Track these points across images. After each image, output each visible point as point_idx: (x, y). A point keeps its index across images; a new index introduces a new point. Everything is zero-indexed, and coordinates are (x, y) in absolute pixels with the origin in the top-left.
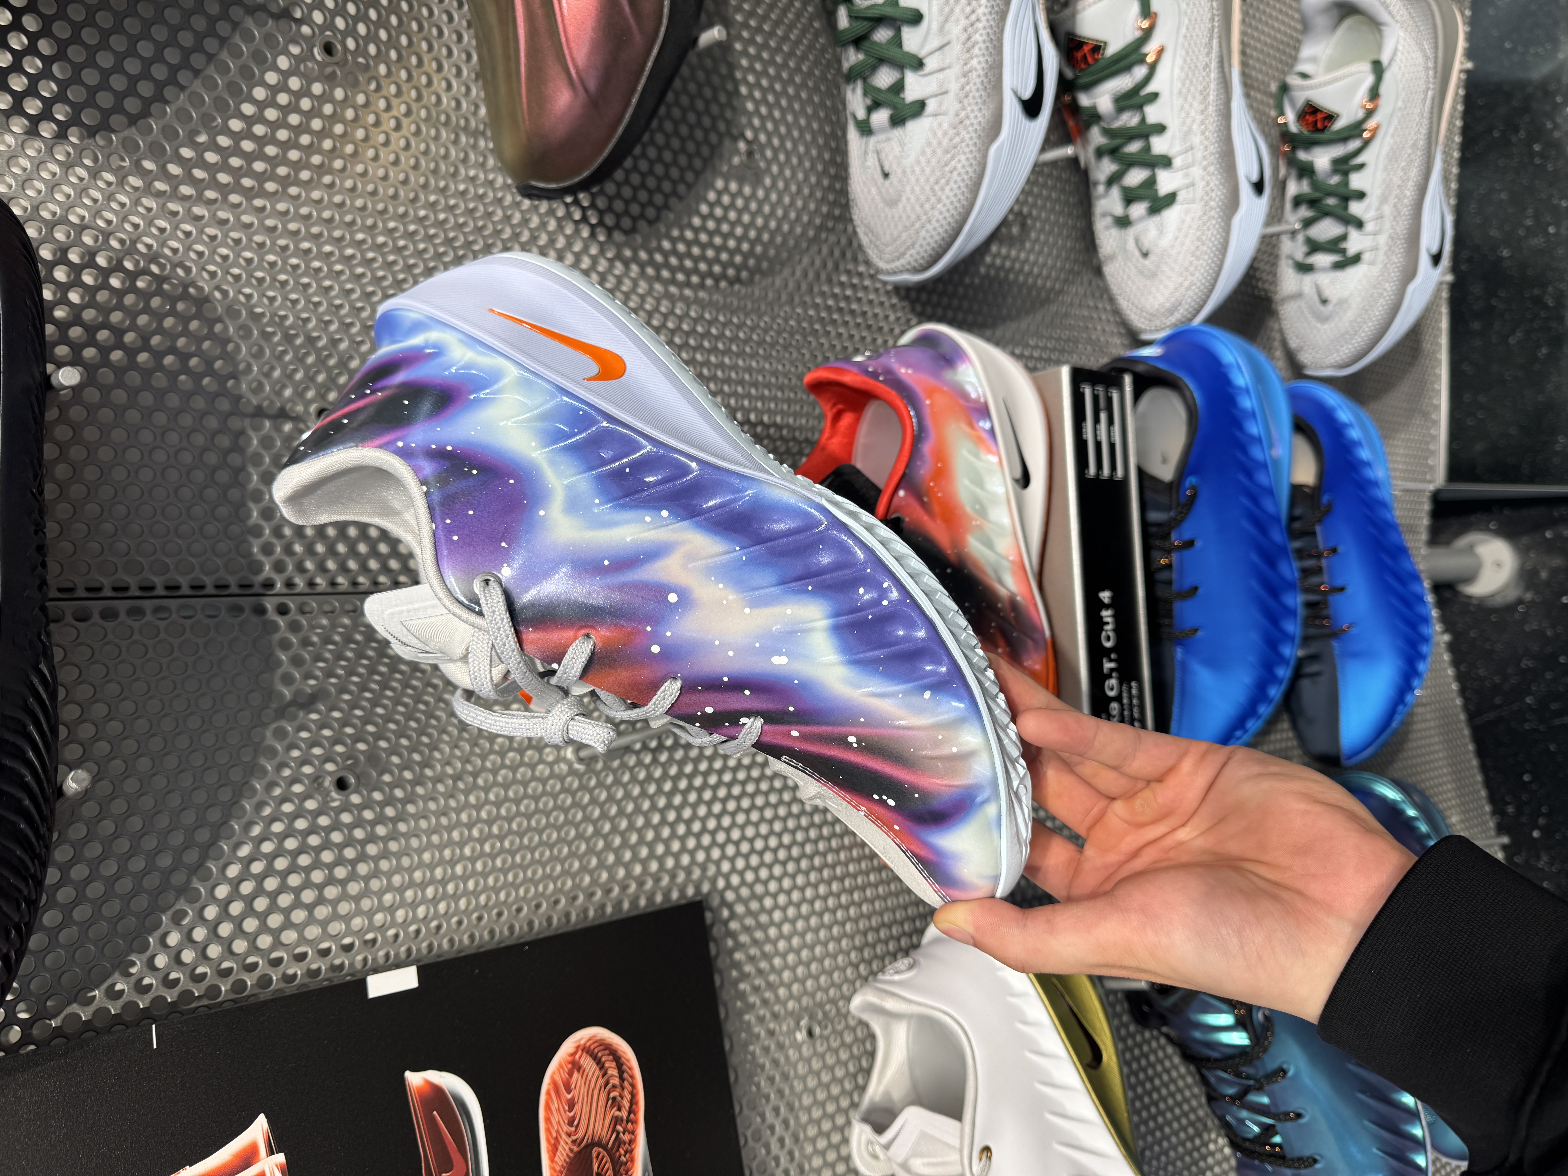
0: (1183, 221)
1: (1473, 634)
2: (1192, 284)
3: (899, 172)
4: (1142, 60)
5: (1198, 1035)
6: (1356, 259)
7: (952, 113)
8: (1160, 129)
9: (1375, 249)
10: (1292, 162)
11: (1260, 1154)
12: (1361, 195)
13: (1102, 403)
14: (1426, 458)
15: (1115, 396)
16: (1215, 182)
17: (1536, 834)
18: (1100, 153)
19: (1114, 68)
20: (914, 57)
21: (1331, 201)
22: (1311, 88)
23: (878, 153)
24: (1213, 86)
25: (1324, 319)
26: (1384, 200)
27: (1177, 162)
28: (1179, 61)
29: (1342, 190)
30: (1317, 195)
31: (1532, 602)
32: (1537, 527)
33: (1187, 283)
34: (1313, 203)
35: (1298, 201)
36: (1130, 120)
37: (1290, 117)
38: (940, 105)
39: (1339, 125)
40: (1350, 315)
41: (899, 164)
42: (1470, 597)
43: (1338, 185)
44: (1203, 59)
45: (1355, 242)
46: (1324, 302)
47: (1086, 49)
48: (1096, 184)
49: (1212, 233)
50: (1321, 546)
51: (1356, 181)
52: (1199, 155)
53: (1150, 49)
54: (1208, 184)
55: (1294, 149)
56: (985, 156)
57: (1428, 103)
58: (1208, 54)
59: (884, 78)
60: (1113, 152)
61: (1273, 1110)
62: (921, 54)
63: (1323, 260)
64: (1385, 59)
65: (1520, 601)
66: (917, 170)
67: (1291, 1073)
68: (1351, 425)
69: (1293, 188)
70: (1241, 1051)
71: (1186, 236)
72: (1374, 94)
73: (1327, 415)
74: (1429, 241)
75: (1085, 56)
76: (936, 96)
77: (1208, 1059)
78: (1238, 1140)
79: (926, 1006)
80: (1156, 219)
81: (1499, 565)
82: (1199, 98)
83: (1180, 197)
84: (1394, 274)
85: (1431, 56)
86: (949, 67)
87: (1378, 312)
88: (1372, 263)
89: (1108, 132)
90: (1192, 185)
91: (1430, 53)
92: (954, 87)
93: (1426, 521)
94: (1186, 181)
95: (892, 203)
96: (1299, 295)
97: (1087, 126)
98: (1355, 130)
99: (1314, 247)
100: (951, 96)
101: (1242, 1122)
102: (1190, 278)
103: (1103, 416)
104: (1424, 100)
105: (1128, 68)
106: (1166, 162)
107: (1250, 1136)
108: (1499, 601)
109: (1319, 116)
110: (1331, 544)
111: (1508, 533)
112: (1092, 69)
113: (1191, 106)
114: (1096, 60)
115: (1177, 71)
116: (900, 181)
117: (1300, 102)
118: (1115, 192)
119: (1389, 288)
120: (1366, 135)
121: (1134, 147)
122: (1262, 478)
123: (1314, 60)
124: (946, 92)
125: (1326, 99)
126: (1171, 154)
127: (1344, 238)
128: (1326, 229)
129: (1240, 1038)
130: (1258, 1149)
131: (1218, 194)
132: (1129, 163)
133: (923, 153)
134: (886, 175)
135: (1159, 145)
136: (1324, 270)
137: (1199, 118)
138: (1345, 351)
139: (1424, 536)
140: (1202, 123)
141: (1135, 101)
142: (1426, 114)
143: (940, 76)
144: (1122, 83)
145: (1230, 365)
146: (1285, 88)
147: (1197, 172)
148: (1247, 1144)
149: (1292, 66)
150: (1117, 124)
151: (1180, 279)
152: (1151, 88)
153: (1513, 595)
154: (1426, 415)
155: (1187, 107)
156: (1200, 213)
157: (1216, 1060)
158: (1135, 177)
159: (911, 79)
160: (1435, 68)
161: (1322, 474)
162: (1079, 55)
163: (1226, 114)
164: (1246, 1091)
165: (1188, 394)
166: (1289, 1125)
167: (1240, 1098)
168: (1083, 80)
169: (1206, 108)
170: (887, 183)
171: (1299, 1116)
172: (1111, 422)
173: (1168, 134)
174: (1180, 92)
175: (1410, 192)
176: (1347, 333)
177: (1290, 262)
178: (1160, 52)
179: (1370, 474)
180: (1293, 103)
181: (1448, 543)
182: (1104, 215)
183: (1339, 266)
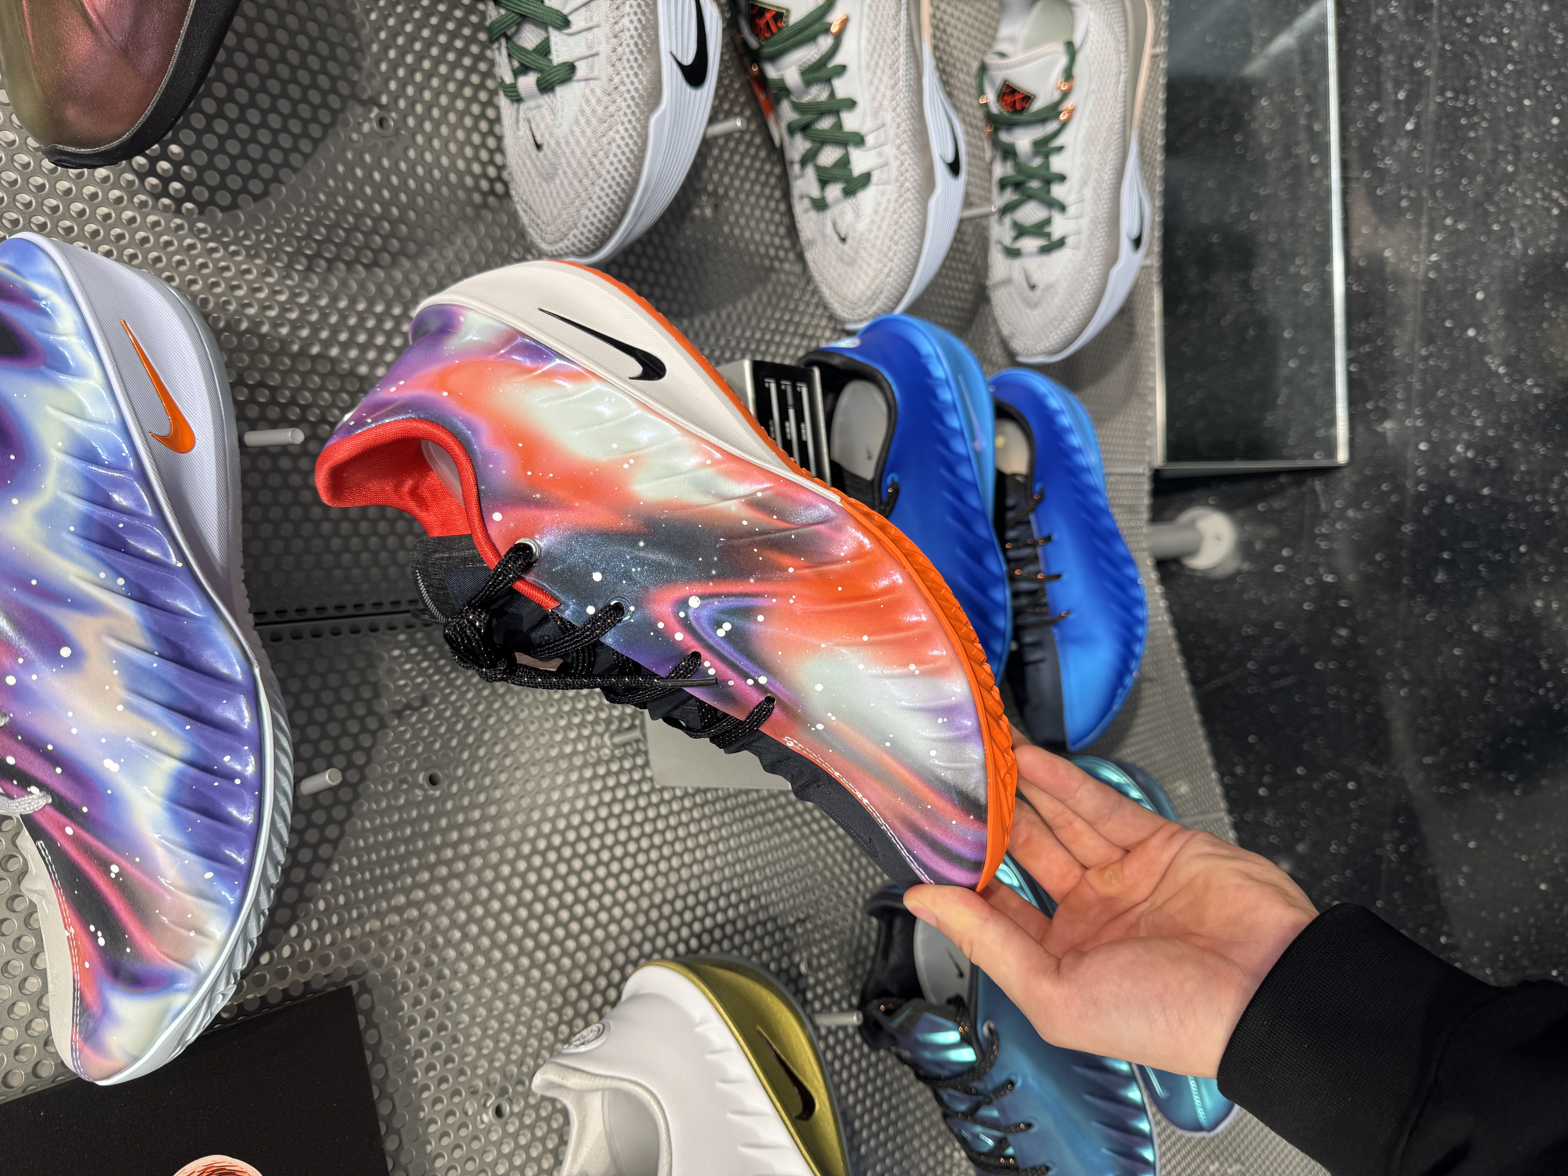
0: (879, 204)
1: (1198, 605)
2: (891, 270)
3: (553, 143)
4: (827, 30)
5: (928, 1055)
6: (1061, 243)
7: (604, 78)
8: (851, 104)
9: (1078, 233)
10: (996, 143)
11: (995, 1167)
12: (1062, 178)
13: (790, 400)
14: (1145, 440)
15: (804, 391)
16: (909, 161)
17: (1262, 792)
18: (792, 130)
19: (799, 37)
20: (557, 12)
21: (1035, 184)
22: (1008, 67)
23: (529, 121)
24: (902, 60)
25: (1034, 305)
26: (1084, 183)
27: (870, 140)
28: (865, 33)
29: (1043, 172)
30: (1020, 178)
31: (1249, 573)
32: (1251, 501)
33: (886, 270)
34: (1018, 186)
35: (1003, 184)
36: (818, 94)
37: (990, 97)
38: (592, 69)
39: (1037, 105)
40: (1057, 301)
41: (551, 134)
42: (1194, 570)
43: (1040, 167)
44: (891, 32)
45: (1059, 227)
46: (1033, 287)
47: (768, 16)
48: (792, 163)
49: (909, 215)
50: (1036, 535)
51: (1057, 164)
52: (892, 132)
53: (835, 18)
54: (902, 164)
55: (996, 130)
56: (645, 127)
57: (1121, 85)
58: (896, 26)
59: (529, 38)
60: (805, 128)
61: (1003, 1122)
62: (565, 11)
63: (1030, 244)
64: (1077, 40)
65: (1239, 573)
66: (572, 141)
67: (1019, 1084)
68: (1063, 412)
69: (1000, 170)
70: (969, 1069)
71: (883, 219)
72: (1068, 75)
73: (1038, 403)
74: (1128, 226)
75: (767, 23)
76: (586, 58)
77: (938, 1078)
78: (974, 1155)
79: (612, 1078)
80: (851, 201)
81: (1218, 538)
82: (888, 72)
83: (875, 178)
84: (1097, 258)
85: (1122, 39)
86: (598, 26)
87: (1084, 297)
88: (1076, 247)
89: (797, 107)
90: (886, 164)
91: (1121, 35)
92: (604, 49)
93: (1146, 501)
94: (880, 161)
95: (549, 178)
96: (1008, 281)
97: (777, 101)
98: (1052, 111)
99: (1021, 231)
100: (602, 60)
101: (976, 1136)
102: (890, 264)
103: (791, 412)
104: (1118, 82)
105: (812, 39)
106: (859, 140)
107: (985, 1149)
108: (1220, 573)
109: (1017, 97)
110: (1045, 533)
111: (1227, 507)
112: (778, 37)
113: (881, 80)
114: (779, 29)
115: (864, 42)
116: (554, 153)
117: (999, 82)
118: (810, 171)
119: (1093, 272)
120: (1063, 117)
121: (825, 124)
122: (965, 472)
123: (1012, 40)
124: (596, 54)
125: (1024, 80)
126: (863, 131)
127: (1048, 222)
128: (1031, 213)
129: (967, 1055)
130: (992, 1162)
131: (913, 175)
132: (821, 141)
133: (577, 122)
134: (539, 147)
135: (850, 121)
136: (1031, 255)
137: (889, 93)
138: (1054, 338)
139: (1145, 516)
140: (893, 99)
141: (822, 73)
142: (1120, 99)
143: (589, 35)
144: (807, 54)
145: (928, 356)
146: (983, 69)
147: (890, 151)
148: (983, 1158)
149: (990, 46)
150: (806, 99)
151: (880, 266)
152: (838, 60)
153: (1232, 566)
154: (1142, 397)
155: (876, 81)
156: (895, 195)
157: (947, 1078)
158: (829, 156)
159: (556, 38)
160: (1127, 51)
161: (1033, 463)
162: (762, 23)
163: (917, 91)
164: (977, 1107)
165: (885, 385)
166: (1020, 1136)
167: (971, 1115)
168: (767, 50)
169: (896, 84)
170: (541, 154)
171: (1029, 1126)
172: (800, 419)
173: (859, 110)
174: (868, 66)
175: (1108, 176)
176: (1055, 318)
177: (999, 247)
178: (845, 22)
179: (1082, 460)
180: (992, 82)
181: (1171, 519)
182: (801, 197)
183: (1045, 250)
